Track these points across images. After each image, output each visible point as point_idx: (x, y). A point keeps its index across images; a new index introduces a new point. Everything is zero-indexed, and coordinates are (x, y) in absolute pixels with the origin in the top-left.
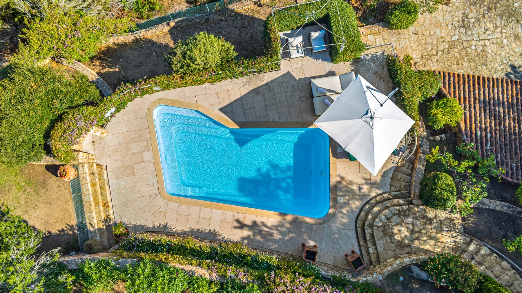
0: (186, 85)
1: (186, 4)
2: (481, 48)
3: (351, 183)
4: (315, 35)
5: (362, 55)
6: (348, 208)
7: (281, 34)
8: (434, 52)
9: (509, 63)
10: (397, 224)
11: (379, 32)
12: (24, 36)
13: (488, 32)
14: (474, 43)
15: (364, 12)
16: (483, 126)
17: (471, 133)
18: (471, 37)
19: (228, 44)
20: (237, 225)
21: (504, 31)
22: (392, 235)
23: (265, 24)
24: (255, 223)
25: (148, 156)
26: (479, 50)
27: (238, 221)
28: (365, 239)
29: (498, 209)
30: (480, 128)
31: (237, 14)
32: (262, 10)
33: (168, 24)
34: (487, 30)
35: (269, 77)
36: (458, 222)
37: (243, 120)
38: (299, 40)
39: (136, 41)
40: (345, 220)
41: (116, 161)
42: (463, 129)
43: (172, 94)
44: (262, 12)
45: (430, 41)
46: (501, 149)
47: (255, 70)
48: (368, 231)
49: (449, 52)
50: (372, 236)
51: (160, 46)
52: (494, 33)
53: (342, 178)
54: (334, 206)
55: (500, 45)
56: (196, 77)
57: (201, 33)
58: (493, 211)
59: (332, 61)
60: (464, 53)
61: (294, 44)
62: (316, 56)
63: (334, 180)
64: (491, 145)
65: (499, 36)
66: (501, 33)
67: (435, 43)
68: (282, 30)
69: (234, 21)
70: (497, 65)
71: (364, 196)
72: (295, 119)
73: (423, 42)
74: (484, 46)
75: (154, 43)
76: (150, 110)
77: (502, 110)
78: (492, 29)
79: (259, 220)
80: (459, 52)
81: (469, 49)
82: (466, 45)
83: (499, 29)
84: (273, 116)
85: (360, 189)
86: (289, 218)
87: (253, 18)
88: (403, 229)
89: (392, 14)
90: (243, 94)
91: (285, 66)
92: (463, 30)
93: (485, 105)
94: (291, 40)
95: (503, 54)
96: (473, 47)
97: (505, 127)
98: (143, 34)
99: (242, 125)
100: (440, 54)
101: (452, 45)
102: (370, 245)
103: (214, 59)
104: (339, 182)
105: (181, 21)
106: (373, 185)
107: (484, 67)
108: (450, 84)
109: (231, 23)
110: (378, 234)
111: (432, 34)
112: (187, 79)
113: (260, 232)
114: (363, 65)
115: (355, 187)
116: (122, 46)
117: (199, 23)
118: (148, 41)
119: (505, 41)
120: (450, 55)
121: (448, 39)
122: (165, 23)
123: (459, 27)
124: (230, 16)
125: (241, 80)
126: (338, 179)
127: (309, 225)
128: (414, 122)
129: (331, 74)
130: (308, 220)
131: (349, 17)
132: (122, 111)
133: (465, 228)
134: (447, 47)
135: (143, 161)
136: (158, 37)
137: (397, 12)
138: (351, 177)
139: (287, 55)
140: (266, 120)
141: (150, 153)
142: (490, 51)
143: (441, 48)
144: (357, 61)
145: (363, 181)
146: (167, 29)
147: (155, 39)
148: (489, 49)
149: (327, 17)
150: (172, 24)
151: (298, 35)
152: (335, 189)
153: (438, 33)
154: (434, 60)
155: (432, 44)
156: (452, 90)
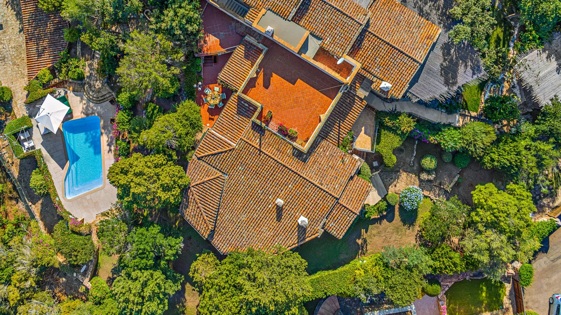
0: (54, 186)
1: (19, 203)
2: (13, 49)
3: (83, 108)
4: (22, 138)
5: (27, 115)
6: (94, 108)
7: (25, 151)
8: (20, 72)
9: (19, 34)
10: (95, 88)
11: (16, 103)
12: (46, 264)
13: (5, 47)
14: (11, 53)
15: (6, 112)
16: (48, 56)
17: (52, 61)
18: (9, 55)
19: (33, 173)
20: (110, 152)
21: (2, 39)
22: (99, 88)
23: (21, 159)
24: (108, 145)
25: (88, 197)
26: (15, 50)
27: (109, 152)
28: (104, 99)
29: (80, 47)
30: (49, 57)
31: (19, 174)
32: (15, 162)
33: (30, 206)
34: (4, 48)
35: (45, 152)
36: (89, 62)
37: (65, 160)
38: (26, 144)
39: (42, 220)
40: (99, 108)
41: (93, 211)
42: (51, 65)
43: (59, 192)
44: (16, 161)
45: (14, 75)
46: (56, 47)
47: (42, 159)
48: (100, 99)
49: (18, 65)
50: (102, 97)
51: (42, 207)
52: (4, 44)
53: (82, 112)
54: (94, 113)
55: (10, 40)
56: (49, 183)
57: (30, 185)
58: (81, 49)
59: (32, 127)
60: (18, 57)
61: (28, 145)
62: (31, 134)
63: (83, 116)
64: (55, 51)
65: (5, 41)
66: (3, 40)
67: (15, 73)
68: (23, 152)
69: (23, 174)
70: (20, 40)
71: (87, 102)
72: (60, 138)
73: (15, 78)
74: (12, 48)
75: (41, 211)
76: (68, 201)
77: (40, 48)
78: (2, 45)
79: (106, 144)
80: (17, 59)
81: (15, 55)
82: (13, 57)
83: (2, 41)
84: (61, 147)
85: (85, 104)
86: (103, 131)
87: (20, 165)
88: (96, 84)
89: (5, 100)
90: (54, 161)
91: (39, 146)
92: (6, 60)
93: (39, 56)
94: (26, 147)
95: (14, 38)
96: (14, 53)
97: (47, 46)
98: (38, 216)
99: (67, 159)
100: (20, 69)
101: (14, 64)
102: (106, 97)
103: (40, 177)
104: (84, 113)
105: (28, 200)
106: (82, 99)
107: (23, 46)
108: (33, 73)
109: (24, 175)
110: (100, 95)
111: (11, 75)
112: (51, 186)
113: (111, 142)
114: (31, 113)
115: (85, 106)
116: (46, 225)
117: (27, 191)
118: (41, 214)
119: (8, 38)
120: (20, 64)
121: (12, 66)
122: (30, 208)
123: (4, 62)
124: (21, 177)
125: (48, 164)
126: (82, 114)
127: (104, 122)
128: (48, 94)
129: (37, 126)
130: (102, 123)
131: (12, 126)
132: (71, 213)
133: (91, 59)
134: (16, 66)
135: (91, 199)
136: (38, 210)
137: (4, 98)
138: (81, 109)
139: (33, 147)
140: (63, 150)
141: (87, 196)
142: (14, 44)
143: (17, 69)
144: (30, 116)
145: (81, 103)
146: (33, 206)
147: (39, 210)
148: (13, 45)
149: (13, 134)
150: (30, 204)
151: (24, 144)
152: (87, 115)
153: (10, 72)
154: (24, 71)
155: (16, 74)
156: (35, 72)
